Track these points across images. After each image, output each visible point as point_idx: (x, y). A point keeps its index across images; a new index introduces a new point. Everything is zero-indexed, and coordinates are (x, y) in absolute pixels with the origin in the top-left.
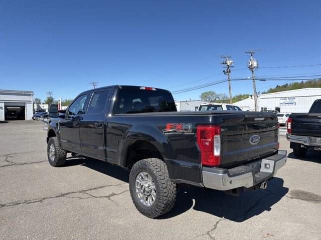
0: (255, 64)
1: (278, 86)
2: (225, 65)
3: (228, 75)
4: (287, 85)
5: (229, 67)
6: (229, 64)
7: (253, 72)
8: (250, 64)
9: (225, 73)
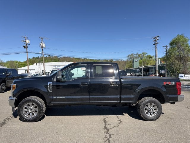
0: (44, 46)
1: (33, 57)
2: (25, 43)
3: (27, 49)
4: (38, 57)
5: (27, 44)
6: (27, 42)
7: (42, 50)
8: (41, 45)
9: (24, 48)
